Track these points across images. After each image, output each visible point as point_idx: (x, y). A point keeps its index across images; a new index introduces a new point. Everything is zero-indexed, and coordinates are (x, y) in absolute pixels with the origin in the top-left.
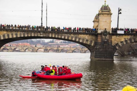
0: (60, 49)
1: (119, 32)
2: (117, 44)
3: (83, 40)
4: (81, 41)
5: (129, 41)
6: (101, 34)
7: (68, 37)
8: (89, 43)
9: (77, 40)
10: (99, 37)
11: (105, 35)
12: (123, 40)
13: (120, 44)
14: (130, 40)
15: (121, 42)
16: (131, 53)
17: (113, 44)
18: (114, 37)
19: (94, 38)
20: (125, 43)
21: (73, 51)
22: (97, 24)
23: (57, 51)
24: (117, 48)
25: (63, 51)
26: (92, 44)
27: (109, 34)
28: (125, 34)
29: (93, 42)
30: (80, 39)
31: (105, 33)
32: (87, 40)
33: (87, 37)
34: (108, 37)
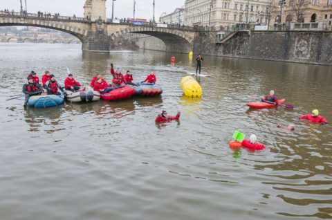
0: (38, 38)
1: (114, 21)
2: (113, 34)
3: (75, 28)
4: (72, 30)
5: (124, 32)
6: (95, 22)
7: (57, 25)
8: (81, 32)
9: (68, 29)
10: (93, 25)
11: (100, 24)
12: (119, 30)
13: (116, 35)
14: (126, 30)
15: (117, 32)
16: (120, 44)
17: (109, 35)
18: (109, 26)
19: (87, 26)
20: (120, 33)
21: (55, 42)
22: (88, 10)
23: (35, 41)
24: (113, 38)
25: (41, 41)
26: (86, 34)
27: (104, 23)
28: (121, 24)
29: (86, 31)
30: (70, 27)
31: (99, 21)
32: (79, 30)
33: (79, 25)
34: (103, 26)
